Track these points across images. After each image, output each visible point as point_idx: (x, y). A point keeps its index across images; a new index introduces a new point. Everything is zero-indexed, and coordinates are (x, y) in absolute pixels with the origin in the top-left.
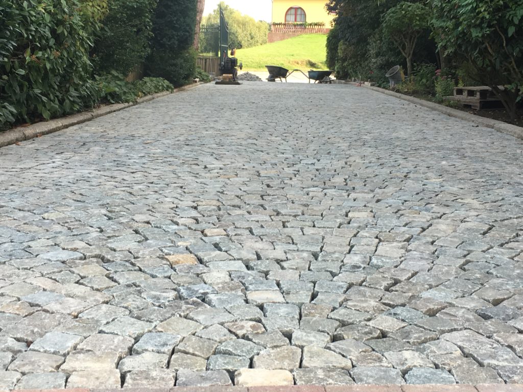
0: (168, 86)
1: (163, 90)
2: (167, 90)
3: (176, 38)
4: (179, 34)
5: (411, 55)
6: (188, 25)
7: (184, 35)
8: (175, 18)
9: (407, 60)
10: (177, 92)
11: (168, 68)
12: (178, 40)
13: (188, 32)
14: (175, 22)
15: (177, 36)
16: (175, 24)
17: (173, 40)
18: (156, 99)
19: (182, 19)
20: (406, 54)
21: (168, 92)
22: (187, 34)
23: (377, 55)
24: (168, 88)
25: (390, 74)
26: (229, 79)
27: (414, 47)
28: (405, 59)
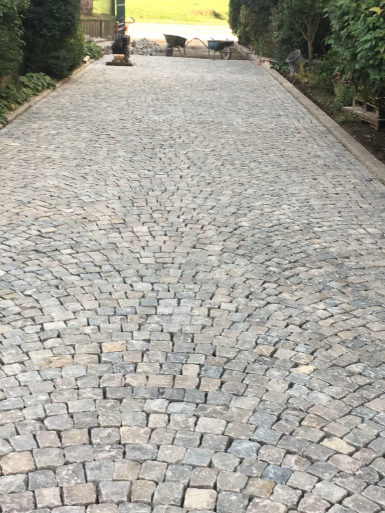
0: (48, 84)
1: (43, 89)
2: (48, 88)
3: (57, 28)
4: (60, 24)
5: (313, 39)
6: (70, 14)
7: (66, 25)
8: (56, 7)
9: (309, 44)
10: (60, 86)
11: (49, 61)
12: (60, 30)
13: (70, 21)
14: (55, 11)
15: (58, 26)
16: (55, 13)
17: (54, 30)
18: (34, 106)
19: (63, 8)
20: (307, 37)
21: (49, 91)
22: (69, 23)
23: (280, 27)
24: (49, 86)
25: (291, 59)
26: (121, 60)
27: (316, 30)
28: (306, 42)
